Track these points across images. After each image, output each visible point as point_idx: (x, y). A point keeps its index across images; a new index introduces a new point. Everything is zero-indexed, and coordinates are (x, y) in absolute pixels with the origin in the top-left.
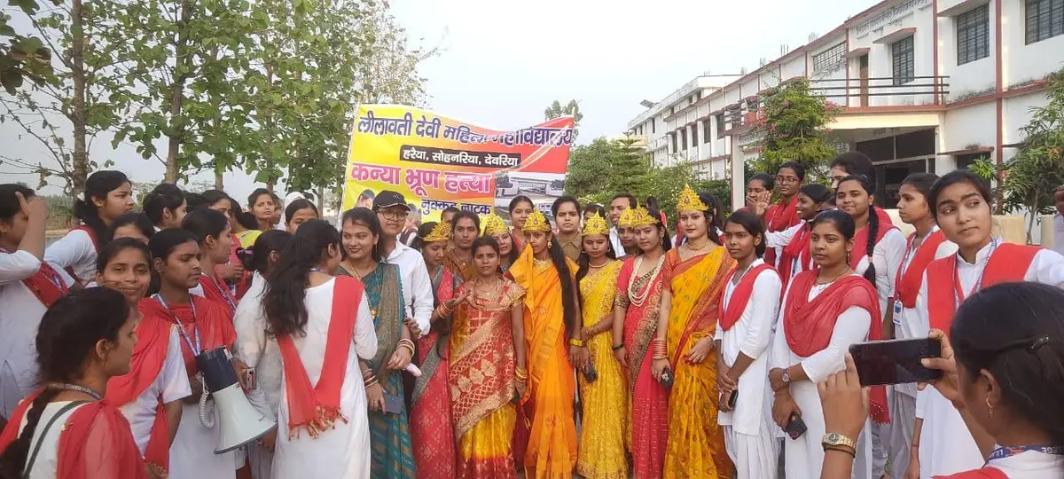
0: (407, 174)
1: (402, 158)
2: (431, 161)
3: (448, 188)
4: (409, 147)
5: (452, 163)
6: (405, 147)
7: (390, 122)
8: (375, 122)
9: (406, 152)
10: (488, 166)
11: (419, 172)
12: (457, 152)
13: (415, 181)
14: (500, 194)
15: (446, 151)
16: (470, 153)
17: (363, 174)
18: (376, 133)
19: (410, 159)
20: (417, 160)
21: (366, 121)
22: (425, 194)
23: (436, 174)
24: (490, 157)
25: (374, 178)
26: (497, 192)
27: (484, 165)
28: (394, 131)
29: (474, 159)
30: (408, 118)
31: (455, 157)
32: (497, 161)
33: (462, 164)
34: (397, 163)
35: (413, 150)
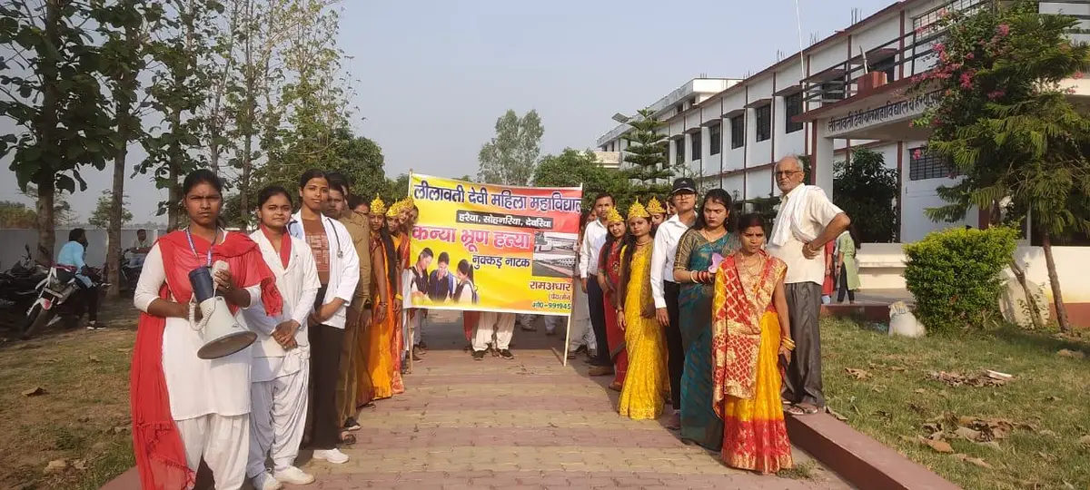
0: (462, 234)
1: (458, 221)
2: (483, 223)
3: (496, 245)
4: (464, 212)
5: (499, 224)
6: (459, 212)
7: (444, 191)
8: (430, 190)
9: (461, 216)
10: (528, 226)
11: (473, 232)
12: (504, 216)
13: (469, 239)
14: (537, 250)
15: (495, 215)
16: (515, 216)
17: (423, 234)
18: (432, 199)
19: (465, 221)
20: (471, 222)
21: (420, 188)
22: (476, 250)
23: (487, 233)
24: (530, 220)
25: (433, 237)
26: (535, 248)
27: (525, 226)
28: (450, 198)
29: (517, 221)
30: (460, 189)
31: (501, 220)
32: (535, 223)
33: (507, 225)
34: (454, 224)
35: (467, 214)
